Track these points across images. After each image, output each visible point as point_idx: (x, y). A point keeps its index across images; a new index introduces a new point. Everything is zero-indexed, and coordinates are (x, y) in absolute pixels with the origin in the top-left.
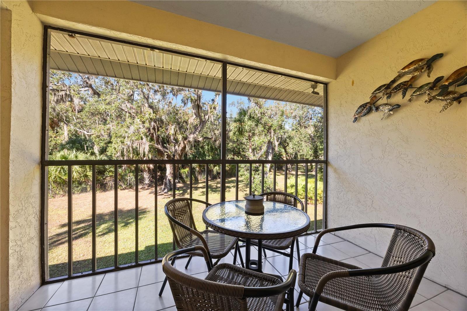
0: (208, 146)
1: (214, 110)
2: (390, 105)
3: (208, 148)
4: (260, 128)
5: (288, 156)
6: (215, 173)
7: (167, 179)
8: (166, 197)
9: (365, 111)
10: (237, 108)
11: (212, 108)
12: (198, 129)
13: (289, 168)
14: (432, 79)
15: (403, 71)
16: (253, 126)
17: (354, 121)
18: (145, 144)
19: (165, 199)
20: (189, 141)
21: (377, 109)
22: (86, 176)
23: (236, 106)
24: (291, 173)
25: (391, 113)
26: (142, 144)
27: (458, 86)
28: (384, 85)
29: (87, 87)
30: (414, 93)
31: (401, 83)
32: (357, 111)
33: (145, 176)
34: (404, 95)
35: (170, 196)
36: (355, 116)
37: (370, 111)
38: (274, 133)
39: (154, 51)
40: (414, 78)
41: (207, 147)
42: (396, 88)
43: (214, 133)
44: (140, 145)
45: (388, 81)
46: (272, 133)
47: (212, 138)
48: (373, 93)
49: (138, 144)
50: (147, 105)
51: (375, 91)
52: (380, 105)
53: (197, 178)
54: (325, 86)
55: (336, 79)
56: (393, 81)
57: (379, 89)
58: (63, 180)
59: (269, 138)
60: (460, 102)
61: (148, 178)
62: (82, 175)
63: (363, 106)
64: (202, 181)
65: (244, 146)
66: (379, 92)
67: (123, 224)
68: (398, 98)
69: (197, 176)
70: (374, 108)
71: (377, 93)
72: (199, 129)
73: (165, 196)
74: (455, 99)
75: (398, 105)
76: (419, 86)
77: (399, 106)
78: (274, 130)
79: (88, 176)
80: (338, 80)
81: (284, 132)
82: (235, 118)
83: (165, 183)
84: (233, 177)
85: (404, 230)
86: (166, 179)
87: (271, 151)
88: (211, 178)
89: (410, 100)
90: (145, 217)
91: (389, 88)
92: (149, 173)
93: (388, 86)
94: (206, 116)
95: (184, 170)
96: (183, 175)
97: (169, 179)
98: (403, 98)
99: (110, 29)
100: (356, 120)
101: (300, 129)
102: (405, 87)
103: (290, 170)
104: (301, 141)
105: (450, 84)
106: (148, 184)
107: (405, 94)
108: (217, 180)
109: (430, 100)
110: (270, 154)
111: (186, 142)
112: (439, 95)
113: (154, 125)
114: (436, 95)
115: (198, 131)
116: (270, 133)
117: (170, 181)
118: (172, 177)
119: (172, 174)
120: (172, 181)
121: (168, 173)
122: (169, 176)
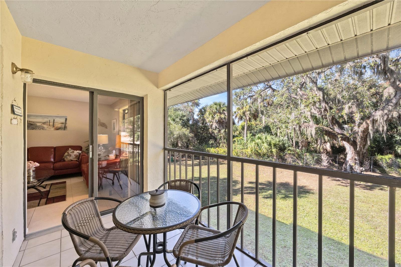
7: (348, 164)
8: (344, 184)
18: (312, 127)
19: (340, 186)
20: (374, 120)
22: (271, 152)
26: (308, 127)
29: (268, 88)
33: (323, 157)
44: (306, 128)
49: (305, 127)
50: (315, 88)
58: (259, 152)
61: (326, 160)
62: (269, 151)
67: (283, 196)
72: (395, 102)
79: (272, 152)
83: (344, 168)
86: (346, 165)
90: (306, 197)
92: (328, 156)
95: (383, 157)
96: (380, 162)
97: (350, 165)
106: (326, 166)
111: (369, 122)
113: (326, 107)
115: (392, 104)
117: (351, 167)
118: (355, 163)
119: (355, 159)
120: (355, 168)
121: (349, 158)
122: (351, 161)
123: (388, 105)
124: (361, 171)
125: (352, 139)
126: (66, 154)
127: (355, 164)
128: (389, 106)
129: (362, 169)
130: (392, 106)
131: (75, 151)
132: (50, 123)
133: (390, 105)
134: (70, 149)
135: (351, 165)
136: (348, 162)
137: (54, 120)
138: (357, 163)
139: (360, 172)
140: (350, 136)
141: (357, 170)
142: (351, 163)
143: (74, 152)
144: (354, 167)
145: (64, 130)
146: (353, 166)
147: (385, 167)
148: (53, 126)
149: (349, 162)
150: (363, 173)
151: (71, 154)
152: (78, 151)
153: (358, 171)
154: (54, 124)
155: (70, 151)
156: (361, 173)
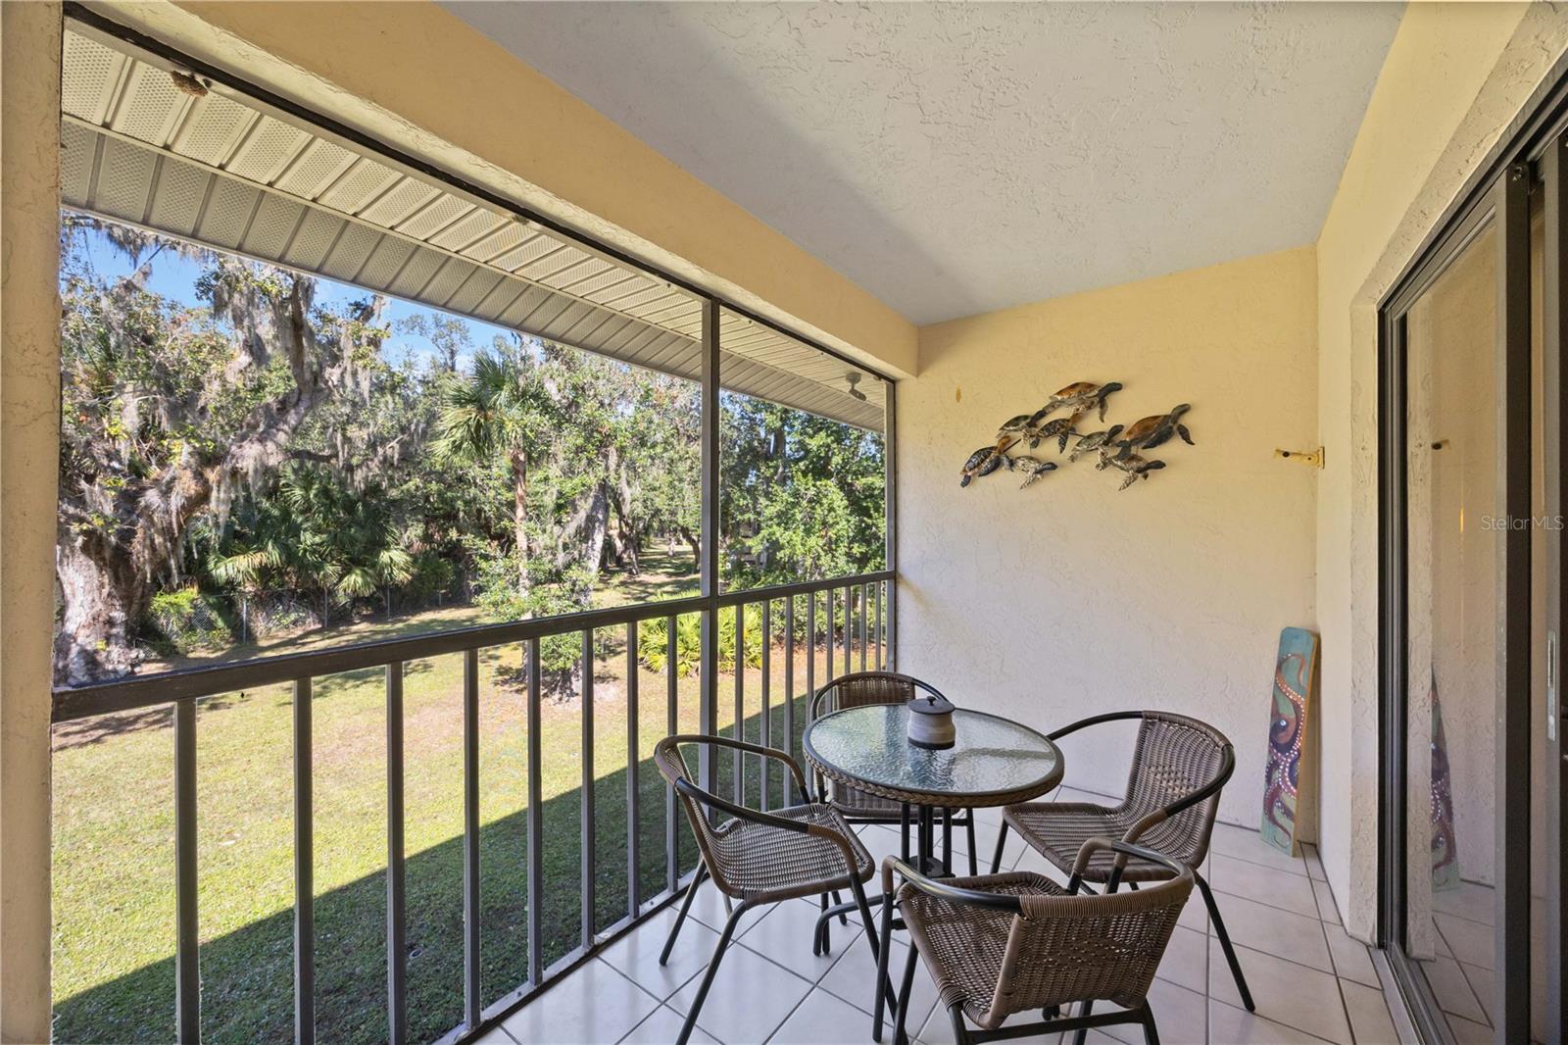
0: (307, 489)
1: (372, 348)
2: (1039, 462)
3: (307, 500)
4: (572, 438)
5: (627, 524)
6: (342, 599)
7: (74, 649)
9: (987, 464)
10: (434, 341)
11: (364, 341)
12: (286, 422)
13: (629, 564)
14: (1107, 427)
15: (1059, 398)
16: (545, 430)
17: (964, 484)
20: (235, 473)
21: (1012, 464)
23: (431, 336)
24: (638, 579)
25: (1039, 476)
27: (1144, 448)
28: (1026, 417)
30: (1078, 445)
31: (1056, 421)
32: (969, 461)
34: (1063, 444)
35: (101, 732)
36: (965, 471)
37: (996, 465)
38: (620, 457)
39: (525, 223)
40: (1077, 417)
41: (298, 492)
42: (1046, 428)
43: (344, 435)
45: (1032, 411)
46: (613, 459)
47: (336, 456)
48: (1002, 429)
51: (1007, 425)
52: (1019, 458)
53: (249, 630)
54: (892, 385)
55: (917, 376)
56: (1042, 414)
57: (1016, 421)
59: (602, 474)
60: (1146, 477)
63: (983, 454)
64: (275, 641)
65: (473, 491)
66: (1015, 430)
68: (1050, 449)
69: (250, 621)
70: (1006, 462)
71: (1010, 431)
72: (293, 422)
73: (66, 735)
74: (1139, 471)
75: (1051, 464)
76: (1086, 434)
77: (1053, 467)
78: (621, 450)
80: (923, 378)
81: (651, 457)
82: (459, 390)
84: (426, 610)
85: (1160, 720)
87: (600, 516)
88: (321, 621)
89: (1073, 459)
91: (1035, 426)
93: (1033, 421)
94: (328, 370)
95: (171, 598)
96: (163, 621)
97: (83, 652)
98: (1061, 452)
99: (411, 121)
100: (967, 481)
101: (675, 442)
102: (1063, 430)
103: (634, 571)
104: (681, 480)
105: (1135, 442)
107: (1065, 444)
108: (354, 628)
109: (1105, 465)
110: (597, 524)
111: (212, 475)
112: (1118, 457)
114: (1114, 457)
115: (286, 427)
116: (606, 456)
117: (90, 659)
118: (108, 639)
119: (111, 623)
120: (107, 657)
121: (79, 620)
122: (88, 632)
123: (278, 430)
124: (133, 666)
125: (113, 539)
127: (108, 644)
128: (281, 433)
129: (137, 657)
130: (286, 433)
133: (283, 430)
135: (89, 648)
136: (75, 641)
138: (116, 636)
139: (129, 668)
140: (108, 524)
141: (119, 662)
142: (88, 640)
144: (101, 657)
146: (96, 651)
147: (177, 633)
149: (79, 641)
150: (137, 670)
153: (121, 667)
156: (133, 672)
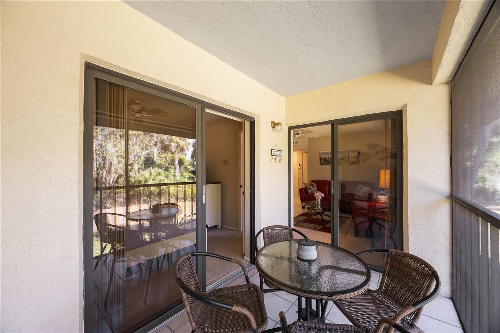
126: (356, 190)
131: (364, 187)
132: (346, 159)
134: (360, 185)
137: (349, 155)
143: (362, 188)
145: (357, 164)
148: (348, 161)
151: (360, 190)
152: (367, 188)
154: (349, 159)
155: (359, 187)
